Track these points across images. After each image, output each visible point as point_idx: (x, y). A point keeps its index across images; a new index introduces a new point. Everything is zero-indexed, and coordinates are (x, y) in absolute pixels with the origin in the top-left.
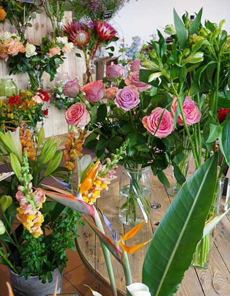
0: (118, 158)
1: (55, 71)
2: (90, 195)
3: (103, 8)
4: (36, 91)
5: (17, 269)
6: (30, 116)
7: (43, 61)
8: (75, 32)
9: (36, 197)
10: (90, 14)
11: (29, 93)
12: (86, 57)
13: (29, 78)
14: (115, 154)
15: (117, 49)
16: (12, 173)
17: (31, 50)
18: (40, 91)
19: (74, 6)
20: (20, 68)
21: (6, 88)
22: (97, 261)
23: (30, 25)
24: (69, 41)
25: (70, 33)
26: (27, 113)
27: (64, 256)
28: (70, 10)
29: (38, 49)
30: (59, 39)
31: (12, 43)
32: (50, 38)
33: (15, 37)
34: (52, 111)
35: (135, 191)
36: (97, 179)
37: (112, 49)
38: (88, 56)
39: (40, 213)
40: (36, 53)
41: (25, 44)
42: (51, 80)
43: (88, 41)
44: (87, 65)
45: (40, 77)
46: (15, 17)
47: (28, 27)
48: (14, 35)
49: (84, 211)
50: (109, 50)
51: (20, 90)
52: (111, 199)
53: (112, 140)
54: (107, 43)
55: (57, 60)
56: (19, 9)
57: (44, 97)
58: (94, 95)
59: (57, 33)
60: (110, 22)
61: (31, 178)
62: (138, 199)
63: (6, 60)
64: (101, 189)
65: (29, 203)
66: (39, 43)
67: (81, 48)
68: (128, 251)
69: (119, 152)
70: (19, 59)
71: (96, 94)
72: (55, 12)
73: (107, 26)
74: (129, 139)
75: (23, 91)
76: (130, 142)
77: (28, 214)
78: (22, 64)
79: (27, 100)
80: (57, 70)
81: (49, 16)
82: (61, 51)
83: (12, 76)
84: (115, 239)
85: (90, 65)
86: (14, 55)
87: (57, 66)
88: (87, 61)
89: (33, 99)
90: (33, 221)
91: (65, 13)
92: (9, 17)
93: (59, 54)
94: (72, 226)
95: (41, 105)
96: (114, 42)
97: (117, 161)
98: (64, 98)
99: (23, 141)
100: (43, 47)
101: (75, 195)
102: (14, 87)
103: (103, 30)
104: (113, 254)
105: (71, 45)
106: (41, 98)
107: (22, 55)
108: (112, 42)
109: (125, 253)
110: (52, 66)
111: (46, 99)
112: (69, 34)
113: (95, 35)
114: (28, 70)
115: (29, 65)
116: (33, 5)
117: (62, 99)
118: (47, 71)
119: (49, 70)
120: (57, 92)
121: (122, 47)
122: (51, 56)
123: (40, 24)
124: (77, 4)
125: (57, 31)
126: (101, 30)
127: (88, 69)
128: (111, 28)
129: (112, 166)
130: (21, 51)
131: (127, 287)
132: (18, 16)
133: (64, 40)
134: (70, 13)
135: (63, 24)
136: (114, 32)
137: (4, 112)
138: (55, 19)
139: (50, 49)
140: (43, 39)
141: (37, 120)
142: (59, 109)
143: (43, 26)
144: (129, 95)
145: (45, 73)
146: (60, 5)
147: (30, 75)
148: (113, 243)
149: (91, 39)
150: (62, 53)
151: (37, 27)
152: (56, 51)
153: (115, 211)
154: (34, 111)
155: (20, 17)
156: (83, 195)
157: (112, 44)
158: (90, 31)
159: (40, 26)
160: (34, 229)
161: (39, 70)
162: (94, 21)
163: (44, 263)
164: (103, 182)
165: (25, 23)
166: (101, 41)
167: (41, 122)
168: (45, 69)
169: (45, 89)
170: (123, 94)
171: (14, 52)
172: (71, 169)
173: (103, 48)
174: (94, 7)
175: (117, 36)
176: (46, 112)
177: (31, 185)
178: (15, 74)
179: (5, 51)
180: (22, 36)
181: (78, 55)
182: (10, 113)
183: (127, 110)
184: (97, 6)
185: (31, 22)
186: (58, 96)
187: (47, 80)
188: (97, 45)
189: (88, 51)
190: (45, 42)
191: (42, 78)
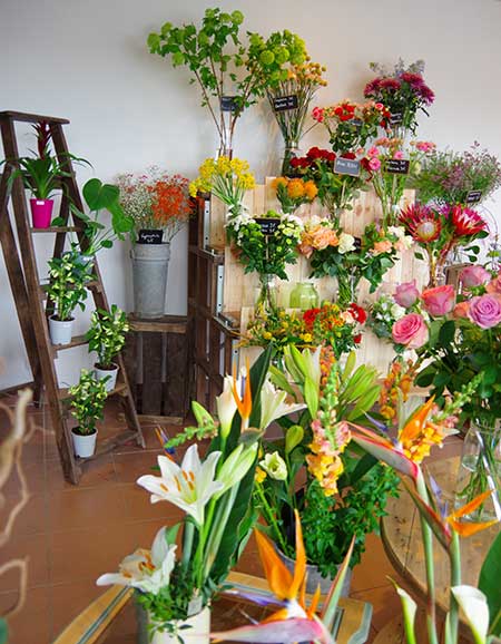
0: (463, 399)
1: (379, 278)
2: (414, 449)
3: (467, 185)
4: (345, 305)
5: (288, 550)
6: (333, 341)
7: (362, 260)
8: (418, 221)
9: (338, 433)
10: (445, 194)
11: (336, 308)
12: (431, 261)
13: (337, 285)
14: (460, 391)
15: (484, 251)
16: (305, 406)
17: (347, 243)
18: (352, 306)
19: (420, 181)
20: (327, 269)
21: (303, 296)
22: (410, 558)
23: (350, 208)
24: (407, 233)
25: (410, 221)
26: (330, 337)
27: (360, 542)
28: (414, 187)
29: (358, 242)
30: (392, 230)
31: (321, 232)
32: (378, 226)
33: (326, 224)
34: (368, 339)
35: (486, 465)
36: (427, 426)
37: (476, 250)
38: (434, 258)
39: (338, 459)
40: (354, 248)
41: (338, 234)
42: (372, 291)
43: (437, 235)
44: (431, 273)
45: (355, 285)
46: (329, 195)
47: (346, 211)
48: (325, 220)
49: (403, 468)
50: (471, 253)
51: (323, 302)
52: (445, 478)
53: (458, 374)
54: (467, 241)
55: (384, 261)
56: (337, 184)
57: (357, 316)
58: (438, 306)
59: (389, 221)
60: (477, 209)
61: (337, 403)
62: (489, 478)
63: (308, 256)
64: (432, 442)
65: (327, 439)
66: (360, 233)
67: (425, 246)
68: (460, 532)
69: (466, 390)
70: (328, 256)
71: (441, 304)
72: (390, 190)
73: (471, 214)
74: (483, 373)
75: (327, 303)
76: (485, 377)
77: (324, 453)
78: (332, 262)
79: (331, 317)
80: (383, 276)
81: (379, 195)
82: (392, 248)
83: (313, 279)
84: (444, 512)
85: (436, 273)
86: (321, 249)
87: (383, 270)
88: (431, 267)
89: (341, 316)
90: (328, 467)
91: (405, 191)
92: (320, 195)
93: (389, 252)
94: (380, 494)
95: (351, 327)
96: (480, 240)
97: (462, 404)
98: (388, 320)
99: (323, 366)
100: (366, 241)
101: (393, 442)
102: (314, 297)
103: (463, 220)
104: (436, 535)
105: (409, 239)
106: (354, 315)
107: (333, 249)
108: (476, 240)
109: (457, 535)
110: (375, 270)
111: (361, 319)
112: (407, 224)
113: (449, 227)
114: (338, 273)
115: (341, 266)
116: (358, 179)
117: (386, 323)
118: (366, 277)
119: (370, 275)
120: (378, 310)
121: (492, 249)
122: (376, 254)
123: (363, 207)
124: (424, 179)
125: (388, 219)
126: (459, 220)
127: (432, 280)
128: (477, 218)
129: (452, 409)
130: (332, 244)
131: (452, 589)
132: (333, 194)
133: (400, 231)
134: (413, 192)
135: (399, 208)
136: (481, 223)
137: (296, 331)
138: (389, 200)
139: (376, 244)
140: (367, 229)
141: (342, 349)
142: (379, 337)
143: (368, 209)
144: (490, 306)
145: (363, 279)
146: (398, 180)
147: (340, 281)
148: (440, 519)
149: (441, 232)
150: (394, 252)
151: (359, 211)
152: (384, 247)
153: (449, 496)
154: (339, 335)
155: (337, 195)
156: (404, 447)
157: (476, 242)
158: (442, 220)
159: (364, 210)
160: (327, 480)
161: (354, 275)
162: (448, 205)
163: (330, 547)
164: (435, 433)
165: (342, 205)
166: (458, 236)
167: (347, 354)
168: (364, 273)
169: (360, 304)
170: (481, 303)
171: (322, 245)
172: (388, 417)
173: (460, 248)
174: (452, 185)
175: (486, 230)
176: (357, 339)
177: (334, 413)
178: (317, 277)
179: (309, 242)
180: (336, 223)
181: (419, 256)
182: (305, 333)
183: (484, 327)
184: (457, 183)
185: (351, 203)
186: (379, 317)
187: (365, 292)
188: (452, 242)
189: (435, 250)
190: (369, 233)
191: (357, 287)
